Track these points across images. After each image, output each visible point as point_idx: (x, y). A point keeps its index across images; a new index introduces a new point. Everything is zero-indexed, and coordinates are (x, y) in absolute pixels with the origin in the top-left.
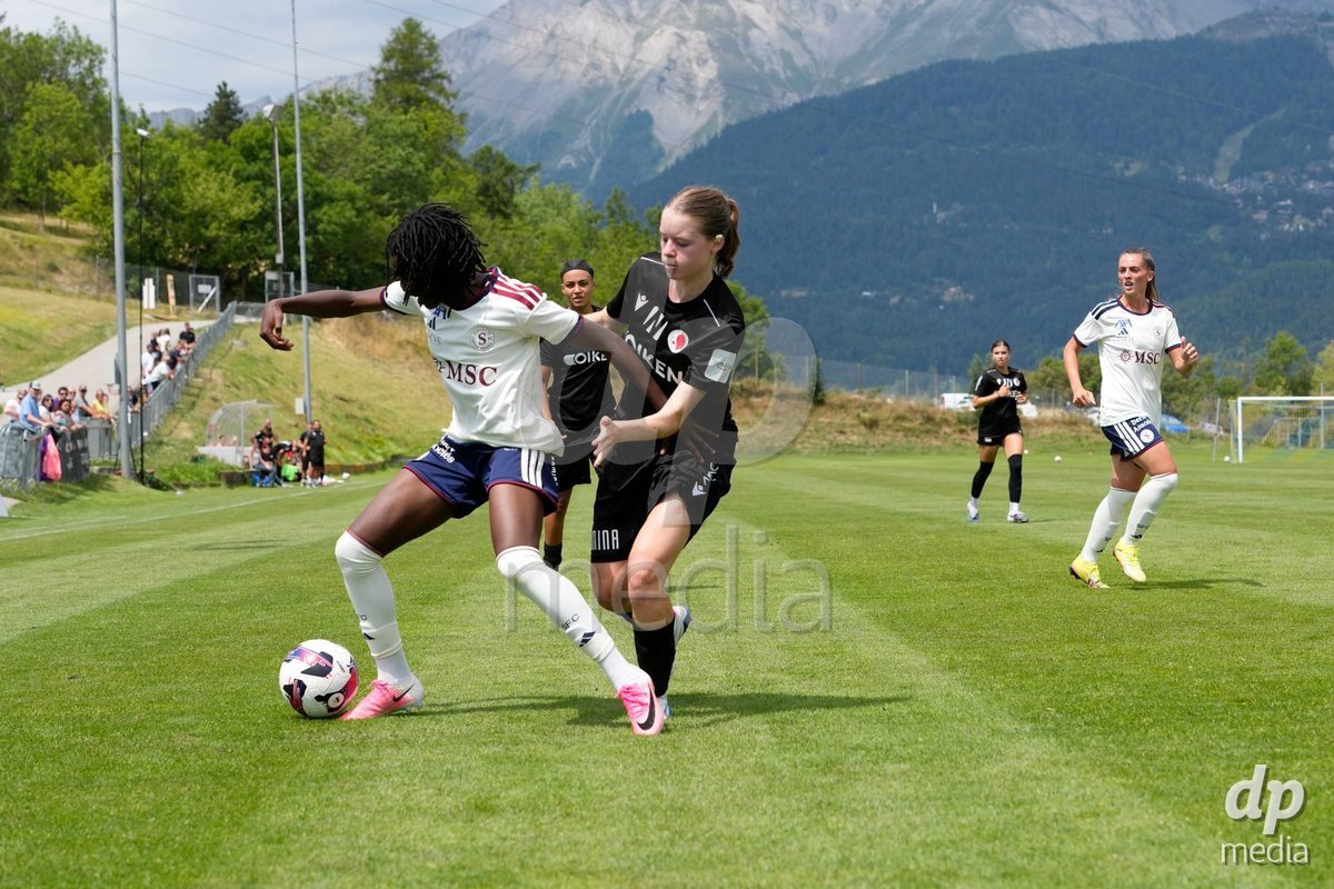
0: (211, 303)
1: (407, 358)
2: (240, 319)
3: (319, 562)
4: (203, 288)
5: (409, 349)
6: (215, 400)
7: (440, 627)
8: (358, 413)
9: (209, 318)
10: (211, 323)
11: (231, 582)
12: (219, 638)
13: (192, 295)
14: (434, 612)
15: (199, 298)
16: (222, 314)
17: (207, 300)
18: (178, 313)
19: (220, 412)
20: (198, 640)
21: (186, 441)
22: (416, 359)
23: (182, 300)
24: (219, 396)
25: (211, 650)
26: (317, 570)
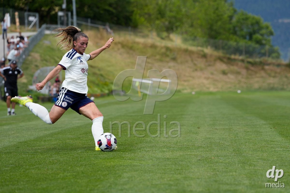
0: (35, 25)
1: (119, 49)
2: (47, 32)
3: (80, 134)
4: (31, 19)
5: (119, 46)
6: (37, 66)
7: (130, 161)
8: (98, 72)
9: (34, 31)
10: (34, 34)
11: (43, 143)
12: (37, 166)
13: (26, 21)
14: (128, 155)
15: (30, 23)
16: (39, 30)
17: (33, 24)
18: (20, 29)
19: (39, 71)
20: (28, 167)
21: (24, 84)
22: (122, 50)
23: (22, 23)
24: (38, 64)
25: (33, 171)
26: (79, 138)
